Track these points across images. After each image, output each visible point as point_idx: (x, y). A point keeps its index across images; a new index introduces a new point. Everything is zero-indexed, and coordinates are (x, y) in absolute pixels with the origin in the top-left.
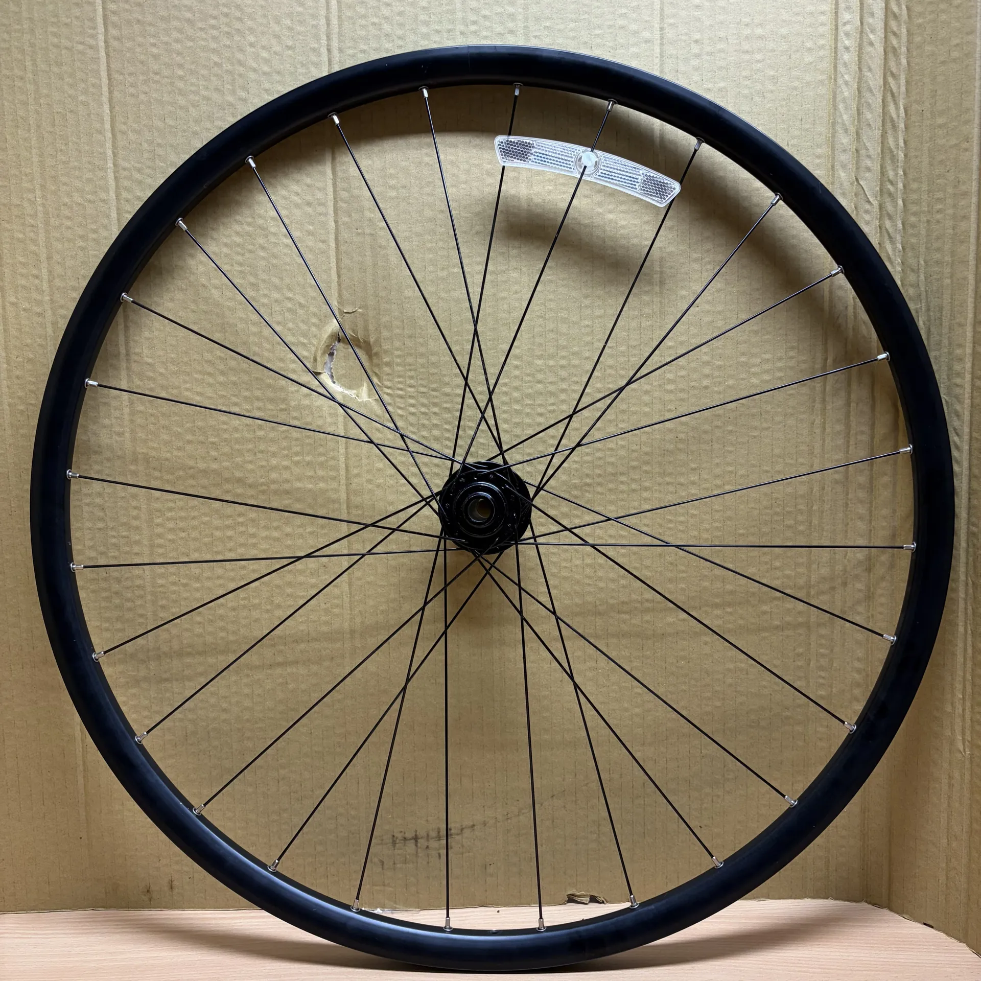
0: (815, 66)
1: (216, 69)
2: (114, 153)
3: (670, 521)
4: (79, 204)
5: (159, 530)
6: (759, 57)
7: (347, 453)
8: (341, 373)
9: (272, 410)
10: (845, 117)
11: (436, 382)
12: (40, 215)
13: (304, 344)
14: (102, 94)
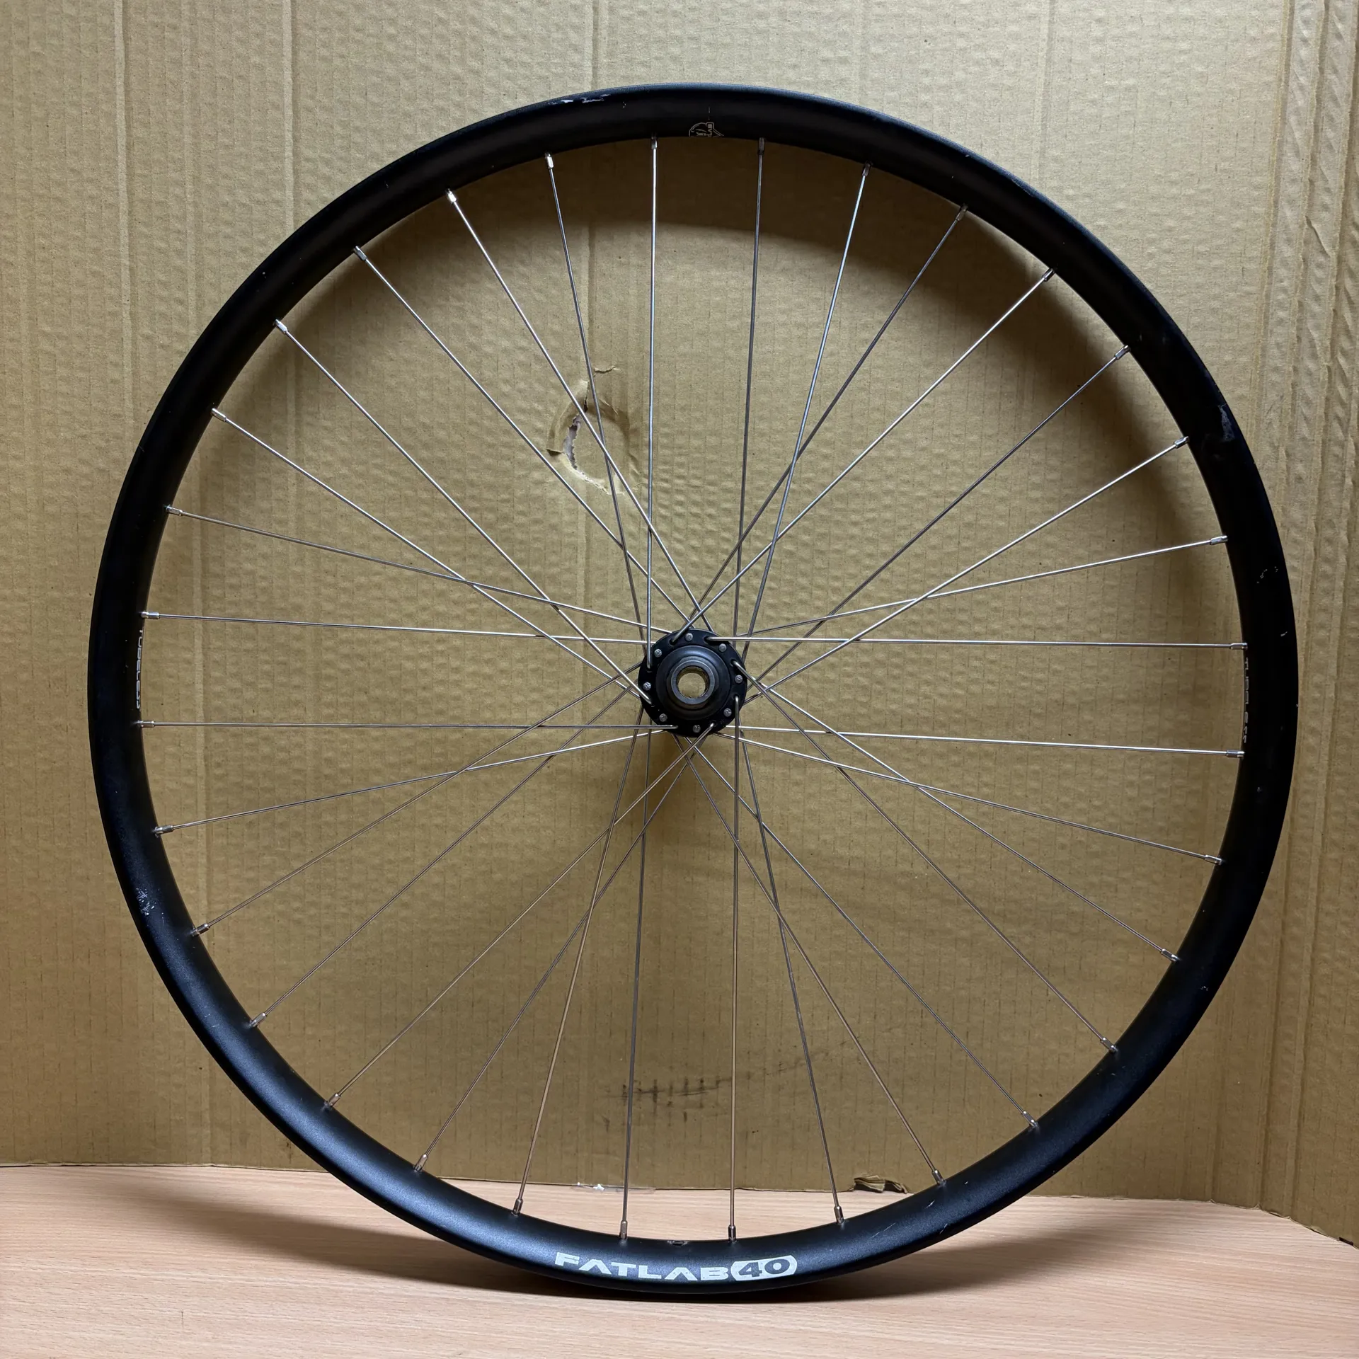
0: (1260, 62)
1: (440, 27)
2: (294, 137)
3: (1024, 678)
4: (244, 205)
5: (329, 656)
6: (1184, 46)
7: (588, 564)
8: (585, 455)
9: (490, 500)
10: (1297, 135)
11: (715, 473)
12: (190, 218)
13: (538, 412)
14: (283, 55)
